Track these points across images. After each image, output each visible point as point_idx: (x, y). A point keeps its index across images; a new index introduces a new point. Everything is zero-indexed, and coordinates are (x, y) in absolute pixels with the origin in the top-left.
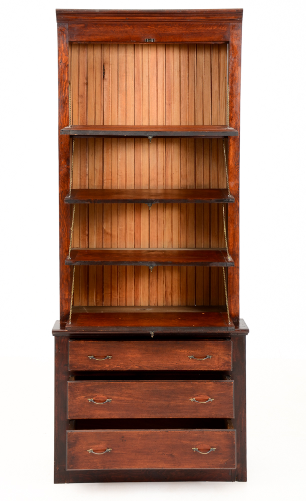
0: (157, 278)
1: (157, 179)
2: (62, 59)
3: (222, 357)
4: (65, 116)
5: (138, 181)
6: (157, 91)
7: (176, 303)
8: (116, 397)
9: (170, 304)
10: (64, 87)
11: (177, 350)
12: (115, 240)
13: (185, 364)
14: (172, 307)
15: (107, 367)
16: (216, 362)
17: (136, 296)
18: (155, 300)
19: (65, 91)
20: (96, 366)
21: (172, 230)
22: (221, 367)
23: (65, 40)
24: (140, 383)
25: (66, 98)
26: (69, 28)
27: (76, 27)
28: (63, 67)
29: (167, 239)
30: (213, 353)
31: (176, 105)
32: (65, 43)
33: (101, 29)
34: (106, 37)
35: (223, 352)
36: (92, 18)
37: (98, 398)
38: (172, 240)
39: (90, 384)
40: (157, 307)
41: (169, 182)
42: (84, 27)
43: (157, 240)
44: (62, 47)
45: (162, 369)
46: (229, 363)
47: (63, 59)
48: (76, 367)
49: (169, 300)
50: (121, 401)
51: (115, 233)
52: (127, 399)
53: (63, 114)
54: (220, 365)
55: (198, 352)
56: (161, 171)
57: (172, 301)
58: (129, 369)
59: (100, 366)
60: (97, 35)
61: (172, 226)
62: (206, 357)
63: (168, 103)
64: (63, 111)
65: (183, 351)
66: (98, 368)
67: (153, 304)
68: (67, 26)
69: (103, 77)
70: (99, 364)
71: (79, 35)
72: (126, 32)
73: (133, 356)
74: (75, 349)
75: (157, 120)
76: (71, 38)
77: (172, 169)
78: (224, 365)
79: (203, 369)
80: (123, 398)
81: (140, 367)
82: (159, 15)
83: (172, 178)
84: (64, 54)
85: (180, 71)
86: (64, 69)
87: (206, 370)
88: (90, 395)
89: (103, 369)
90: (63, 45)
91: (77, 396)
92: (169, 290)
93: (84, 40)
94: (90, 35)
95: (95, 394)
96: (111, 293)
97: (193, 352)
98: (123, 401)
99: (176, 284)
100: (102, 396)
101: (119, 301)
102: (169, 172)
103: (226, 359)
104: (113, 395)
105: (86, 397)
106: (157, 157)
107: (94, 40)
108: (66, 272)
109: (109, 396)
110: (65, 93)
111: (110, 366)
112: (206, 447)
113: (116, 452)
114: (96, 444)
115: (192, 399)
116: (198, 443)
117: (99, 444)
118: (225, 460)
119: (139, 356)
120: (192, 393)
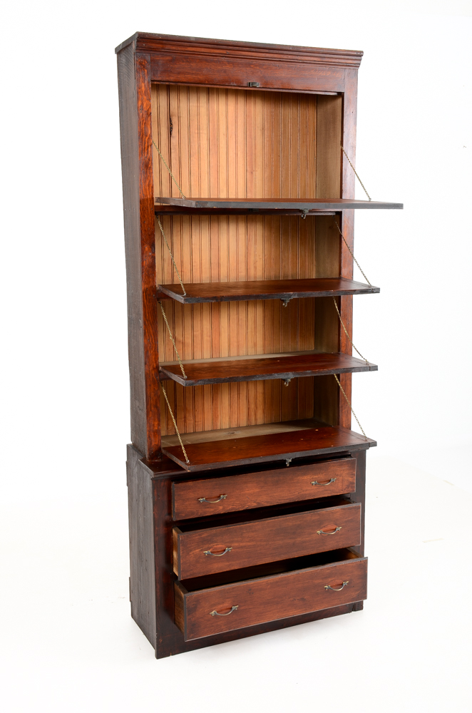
0: (239, 394)
1: (237, 269)
2: (142, 104)
3: (346, 478)
4: (149, 185)
5: (215, 272)
6: (237, 154)
7: (260, 421)
8: (236, 544)
9: (253, 423)
10: (146, 145)
11: (299, 478)
12: (188, 350)
13: (308, 492)
14: (256, 426)
15: (221, 509)
16: (340, 485)
17: (215, 418)
18: (236, 420)
19: (147, 149)
20: (208, 510)
21: (255, 332)
22: (345, 489)
23: (146, 78)
24: (263, 522)
25: (149, 160)
26: (151, 61)
27: (161, 59)
28: (144, 116)
29: (250, 344)
30: (337, 475)
31: (258, 174)
32: (146, 82)
33: (193, 65)
34: (199, 77)
35: (347, 472)
36: (183, 49)
37: (216, 549)
38: (255, 345)
39: (205, 533)
40: (239, 428)
41: (252, 272)
42: (171, 61)
43: (238, 346)
44: (143, 88)
45: (283, 502)
46: (353, 483)
47: (145, 105)
48: (183, 515)
49: (253, 418)
50: (242, 547)
51: (188, 340)
52: (249, 544)
53: (145, 182)
54: (344, 487)
55: (322, 476)
56: (242, 258)
57: (256, 419)
58: (246, 507)
59: (212, 510)
60: (189, 73)
61: (255, 328)
62: (330, 481)
63: (250, 170)
64: (146, 178)
65: (305, 478)
66: (210, 512)
67: (234, 425)
68: (148, 58)
69: (171, 134)
70: (211, 508)
71: (165, 71)
72: (225, 72)
73: (251, 491)
74: (182, 493)
75: (237, 193)
76: (154, 75)
77: (255, 255)
78: (348, 487)
79: (326, 496)
80: (244, 544)
81: (258, 503)
82: (267, 51)
83: (255, 268)
84: (145, 97)
85: (263, 129)
86: (146, 119)
87: (330, 495)
88: (206, 546)
89: (216, 512)
90: (143, 85)
91: (191, 551)
92: (252, 406)
93: (172, 79)
94: (179, 73)
95: (212, 545)
96: (185, 417)
97: (317, 476)
98: (245, 546)
99: (260, 398)
100: (220, 546)
101: (195, 426)
102: (252, 259)
103: (350, 479)
104: (232, 542)
105: (202, 550)
106: (237, 241)
107: (185, 80)
108: (154, 395)
109: (228, 544)
110: (148, 153)
111: (224, 508)
112: (339, 582)
113: (242, 608)
114: (219, 604)
115: (319, 532)
116: (330, 580)
117: (223, 603)
118: (357, 593)
119: (257, 490)
120: (320, 524)
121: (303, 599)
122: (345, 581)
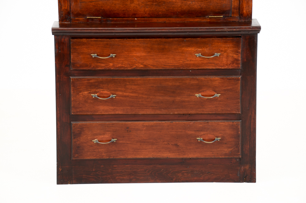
3: (231, 55)
8: (120, 93)
11: (183, 48)
13: (192, 62)
16: (224, 59)
22: (230, 64)
30: (222, 51)
35: (232, 49)
37: (102, 94)
39: (93, 80)
46: (238, 60)
50: (125, 96)
52: (131, 95)
54: (229, 62)
55: (206, 50)
65: (190, 49)
70: (102, 63)
73: (138, 54)
74: (77, 47)
78: (233, 63)
80: (127, 94)
87: (214, 68)
88: (94, 90)
89: (107, 68)
91: (80, 92)
95: (99, 90)
97: (201, 50)
98: (128, 96)
100: (106, 92)
103: (235, 56)
104: (117, 90)
105: (90, 93)
109: (113, 92)
112: (211, 136)
113: (121, 142)
114: (100, 134)
115: (197, 95)
116: (202, 133)
117: (104, 134)
118: (230, 150)
119: (144, 54)
120: (199, 88)
121: (176, 145)
122: (217, 137)
